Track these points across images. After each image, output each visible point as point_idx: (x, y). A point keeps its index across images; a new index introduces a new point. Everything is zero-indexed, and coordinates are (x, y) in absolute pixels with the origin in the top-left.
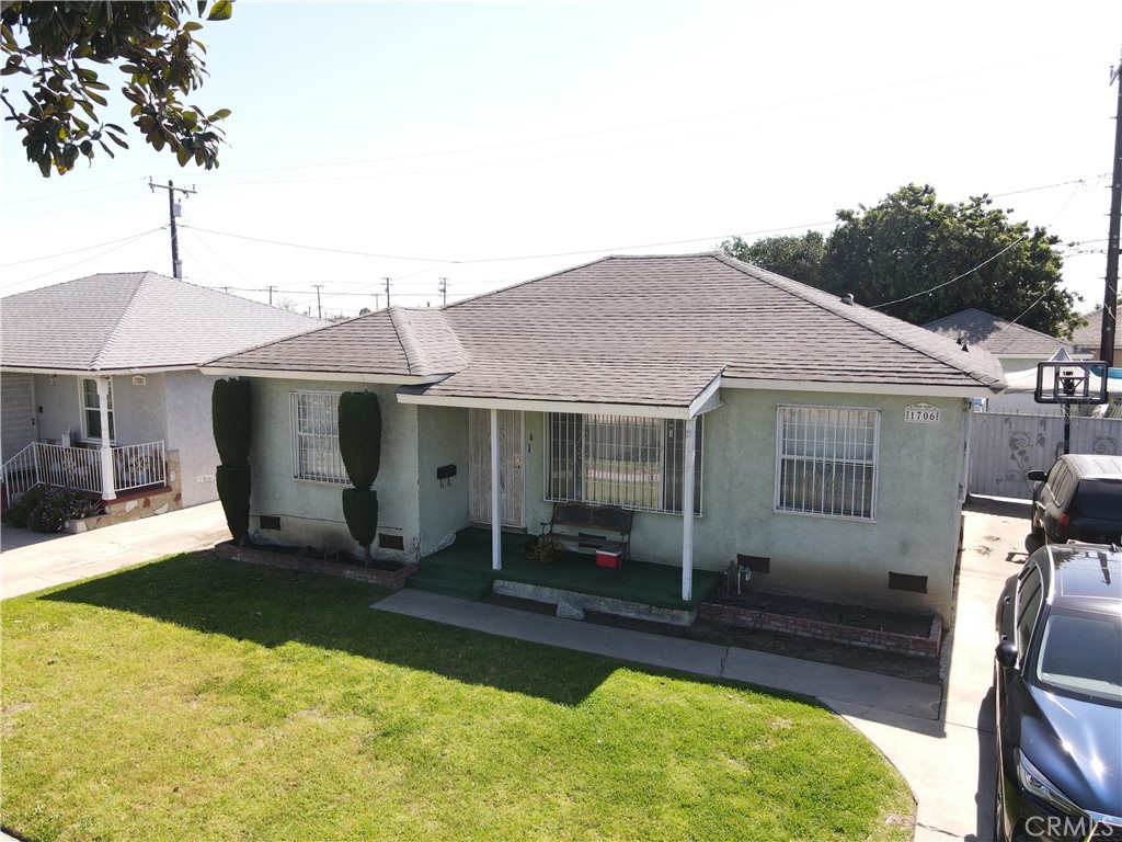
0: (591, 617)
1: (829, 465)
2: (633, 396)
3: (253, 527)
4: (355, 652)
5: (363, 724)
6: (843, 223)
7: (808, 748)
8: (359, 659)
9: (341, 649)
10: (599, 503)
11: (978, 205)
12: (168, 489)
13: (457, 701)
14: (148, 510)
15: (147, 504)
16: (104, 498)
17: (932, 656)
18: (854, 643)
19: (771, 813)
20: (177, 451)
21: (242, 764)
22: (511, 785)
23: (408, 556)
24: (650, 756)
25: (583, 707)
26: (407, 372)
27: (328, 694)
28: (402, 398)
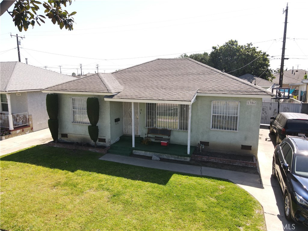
0: (162, 160)
1: (226, 117)
2: (174, 98)
3: (59, 137)
4: (98, 172)
5: (106, 193)
6: (213, 50)
7: (231, 193)
8: (100, 174)
9: (94, 172)
10: (161, 128)
11: (249, 46)
12: (29, 126)
13: (132, 185)
14: (23, 132)
15: (23, 131)
16: (10, 129)
17: (255, 167)
18: (234, 164)
19: (226, 212)
20: (31, 115)
21: (75, 207)
22: (154, 209)
23: (107, 144)
24: (190, 198)
25: (167, 185)
26: (107, 92)
27: (94, 185)
28: (106, 99)
